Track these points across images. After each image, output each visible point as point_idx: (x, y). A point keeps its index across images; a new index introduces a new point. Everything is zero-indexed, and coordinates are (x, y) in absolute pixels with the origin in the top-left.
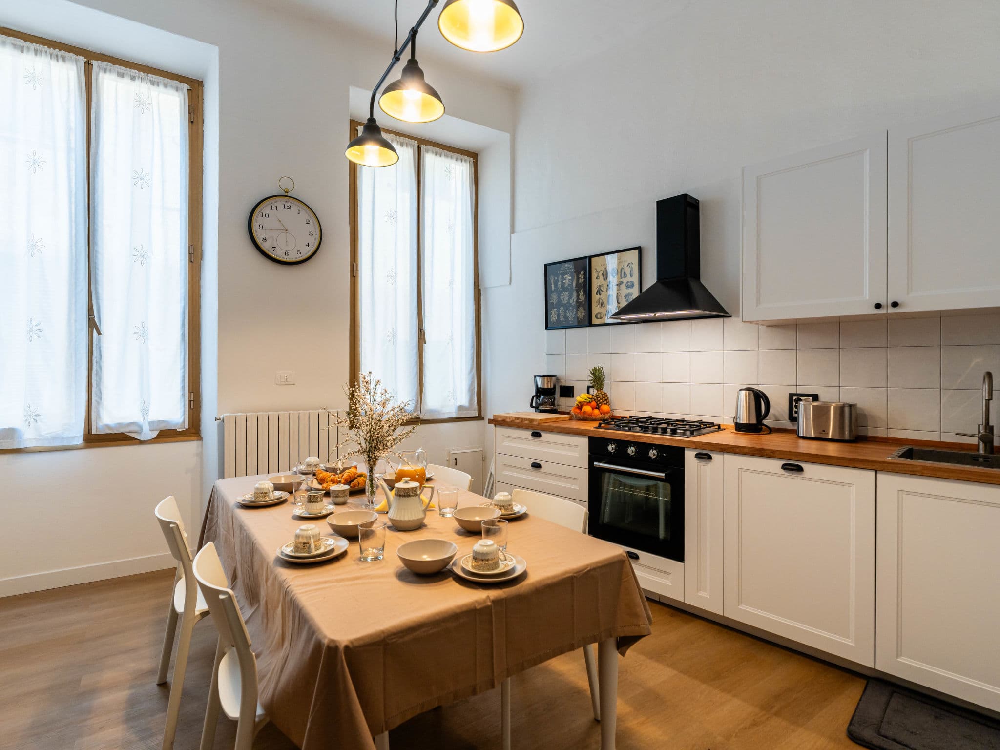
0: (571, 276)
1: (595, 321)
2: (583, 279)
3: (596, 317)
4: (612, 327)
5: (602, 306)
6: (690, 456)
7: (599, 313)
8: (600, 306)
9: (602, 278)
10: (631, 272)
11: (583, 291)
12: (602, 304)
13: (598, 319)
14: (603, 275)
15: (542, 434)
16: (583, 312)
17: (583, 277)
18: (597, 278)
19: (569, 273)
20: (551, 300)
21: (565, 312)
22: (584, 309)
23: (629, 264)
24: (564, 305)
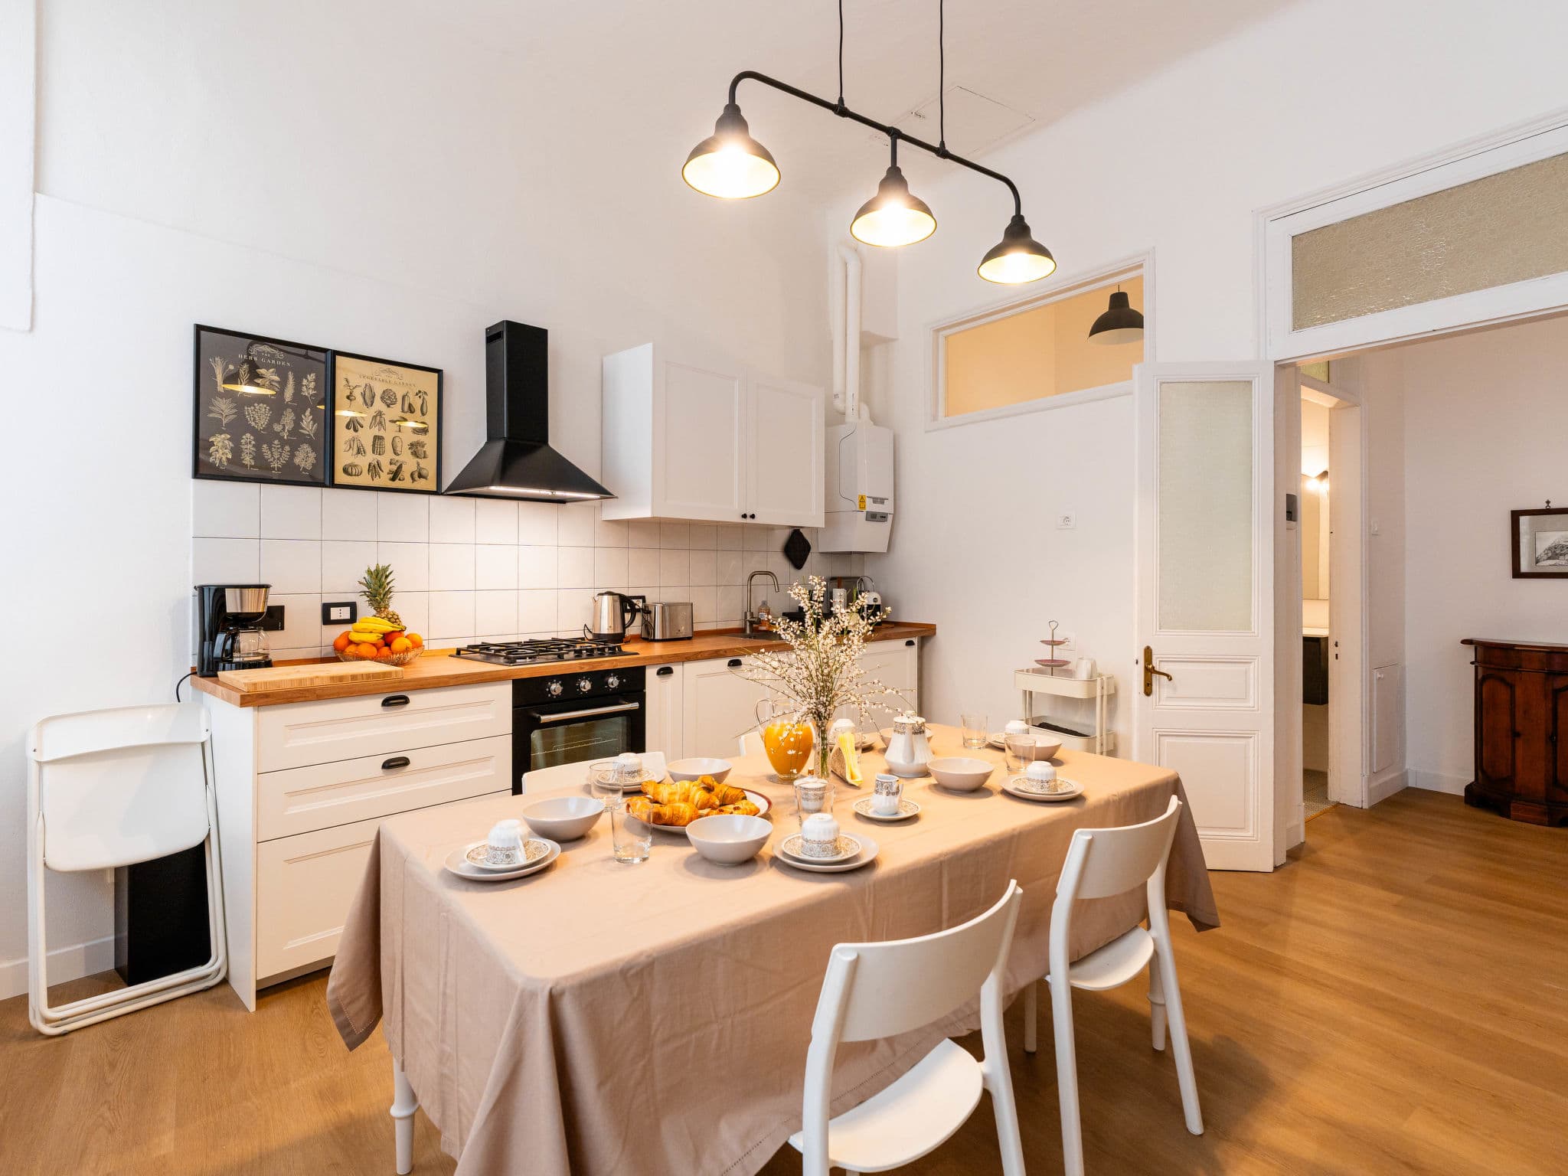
0: (278, 373)
1: (340, 478)
2: (314, 389)
3: (345, 471)
4: (380, 494)
5: (359, 452)
6: (651, 674)
7: (353, 466)
8: (355, 450)
9: (362, 400)
10: (422, 406)
11: (311, 414)
12: (359, 449)
13: (351, 475)
14: (364, 395)
15: (409, 697)
16: (312, 455)
17: (312, 385)
18: (348, 397)
19: (273, 366)
20: (211, 412)
21: (258, 447)
22: (314, 450)
23: (420, 392)
24: (254, 431)
